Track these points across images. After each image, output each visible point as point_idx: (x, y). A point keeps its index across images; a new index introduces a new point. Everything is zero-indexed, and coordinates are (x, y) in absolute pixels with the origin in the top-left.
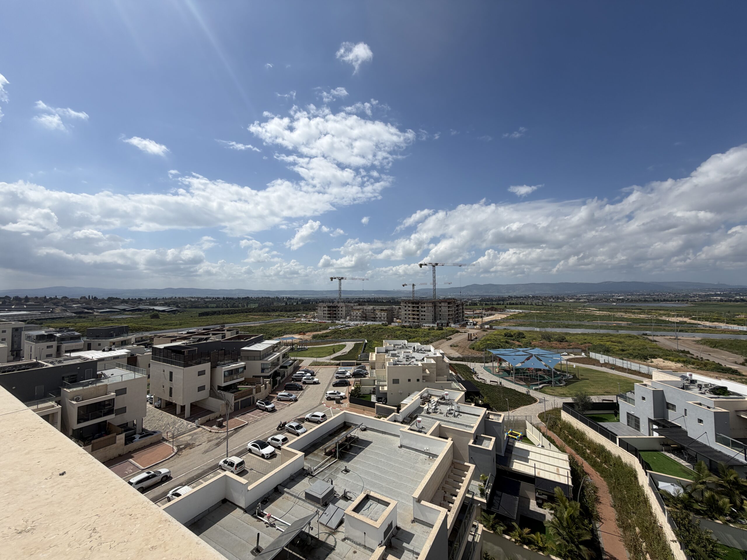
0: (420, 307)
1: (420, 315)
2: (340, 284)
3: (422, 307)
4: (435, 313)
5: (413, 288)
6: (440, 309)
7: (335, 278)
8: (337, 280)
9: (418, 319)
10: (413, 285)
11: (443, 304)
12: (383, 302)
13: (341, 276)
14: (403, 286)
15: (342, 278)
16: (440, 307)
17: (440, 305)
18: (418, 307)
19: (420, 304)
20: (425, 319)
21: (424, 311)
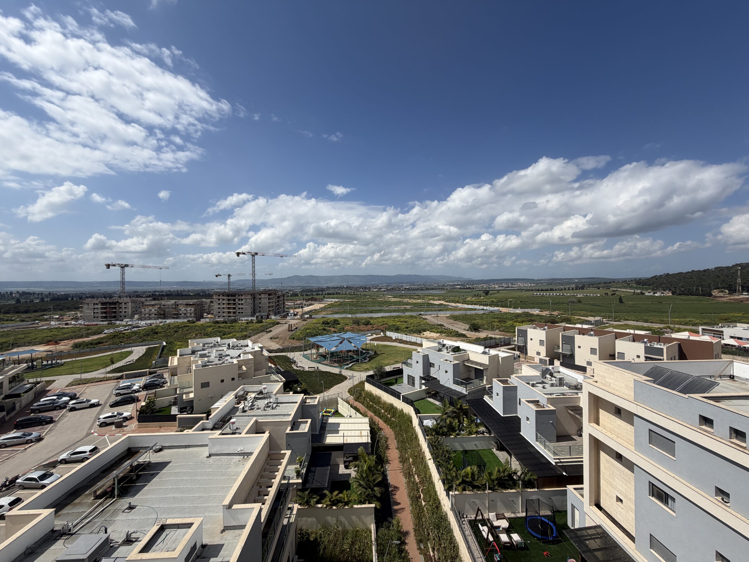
0: (237, 300)
1: (237, 309)
2: (123, 274)
3: (239, 300)
4: (254, 306)
5: (229, 279)
6: (259, 301)
7: (114, 265)
8: (118, 268)
9: (234, 313)
10: (229, 276)
11: (263, 296)
12: (189, 295)
13: (124, 263)
14: (217, 276)
15: (127, 266)
16: (260, 299)
17: (260, 297)
18: (234, 300)
19: (237, 296)
20: (242, 313)
21: (242, 304)
